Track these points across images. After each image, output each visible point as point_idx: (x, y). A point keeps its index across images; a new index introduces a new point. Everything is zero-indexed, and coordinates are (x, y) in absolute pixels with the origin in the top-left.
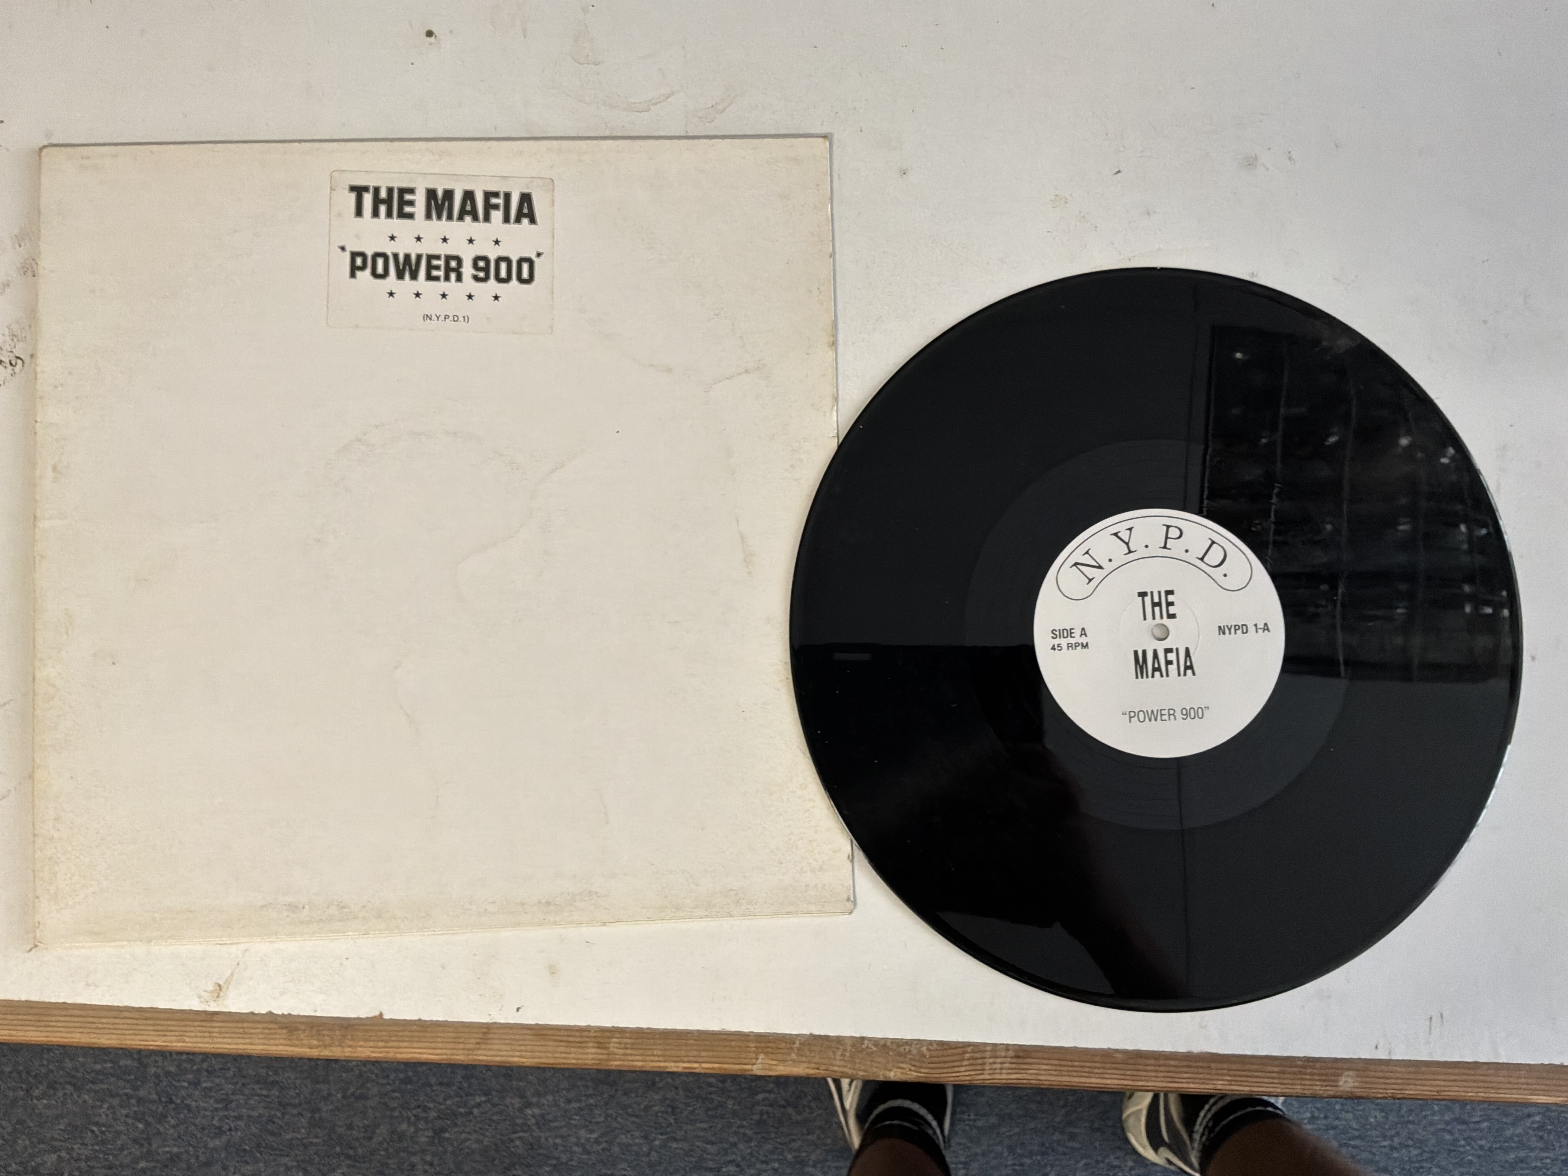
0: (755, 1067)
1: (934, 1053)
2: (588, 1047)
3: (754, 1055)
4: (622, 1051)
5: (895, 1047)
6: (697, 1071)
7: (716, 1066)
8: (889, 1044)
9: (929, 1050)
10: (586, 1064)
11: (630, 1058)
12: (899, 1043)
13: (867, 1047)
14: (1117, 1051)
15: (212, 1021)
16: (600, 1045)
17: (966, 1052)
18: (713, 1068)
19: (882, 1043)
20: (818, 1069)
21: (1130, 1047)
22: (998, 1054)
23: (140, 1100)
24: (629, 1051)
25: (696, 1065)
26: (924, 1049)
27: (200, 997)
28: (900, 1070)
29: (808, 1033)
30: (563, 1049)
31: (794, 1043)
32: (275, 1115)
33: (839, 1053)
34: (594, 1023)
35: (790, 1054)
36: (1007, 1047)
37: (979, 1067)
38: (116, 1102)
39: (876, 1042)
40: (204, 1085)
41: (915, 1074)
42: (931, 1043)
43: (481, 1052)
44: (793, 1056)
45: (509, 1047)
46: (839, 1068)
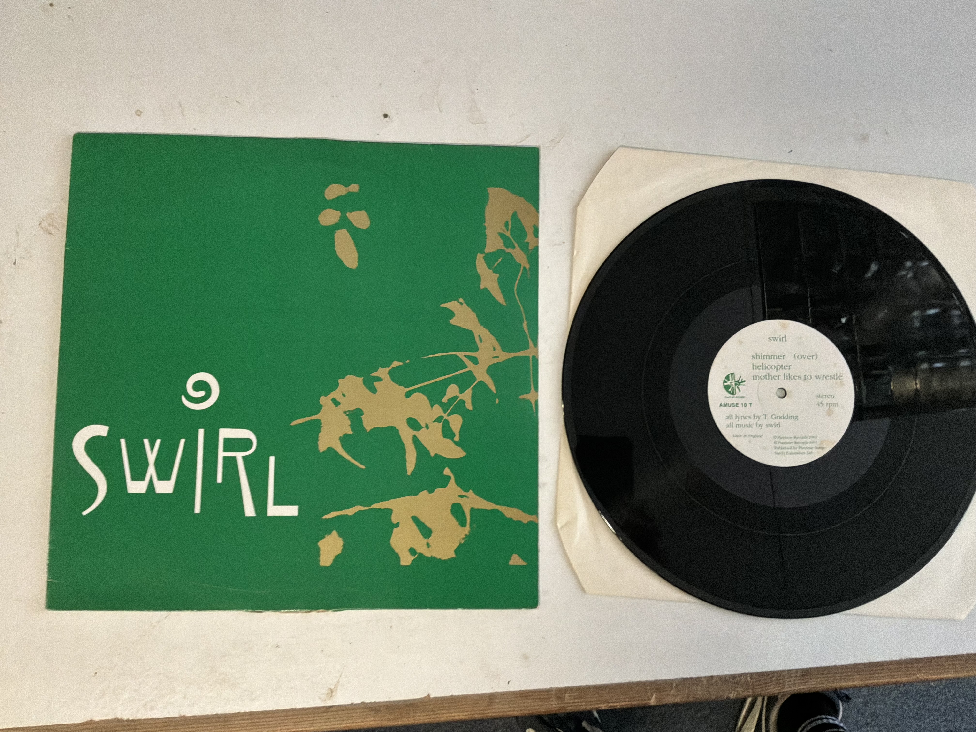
0: (652, 701)
1: (755, 680)
2: (552, 701)
3: (649, 695)
5: (731, 679)
7: (629, 703)
8: (728, 678)
9: (751, 678)
11: (577, 704)
12: (733, 677)
13: (716, 682)
14: (859, 664)
15: (329, 712)
16: (560, 699)
17: (773, 677)
18: (627, 705)
19: (723, 678)
20: (688, 697)
22: (791, 675)
24: (577, 701)
27: (320, 698)
28: (736, 692)
29: (680, 677)
30: (539, 704)
31: (672, 684)
34: (554, 686)
35: (671, 691)
39: (720, 677)
42: (752, 674)
43: (490, 711)
44: (673, 692)
45: (505, 706)
46: (700, 694)
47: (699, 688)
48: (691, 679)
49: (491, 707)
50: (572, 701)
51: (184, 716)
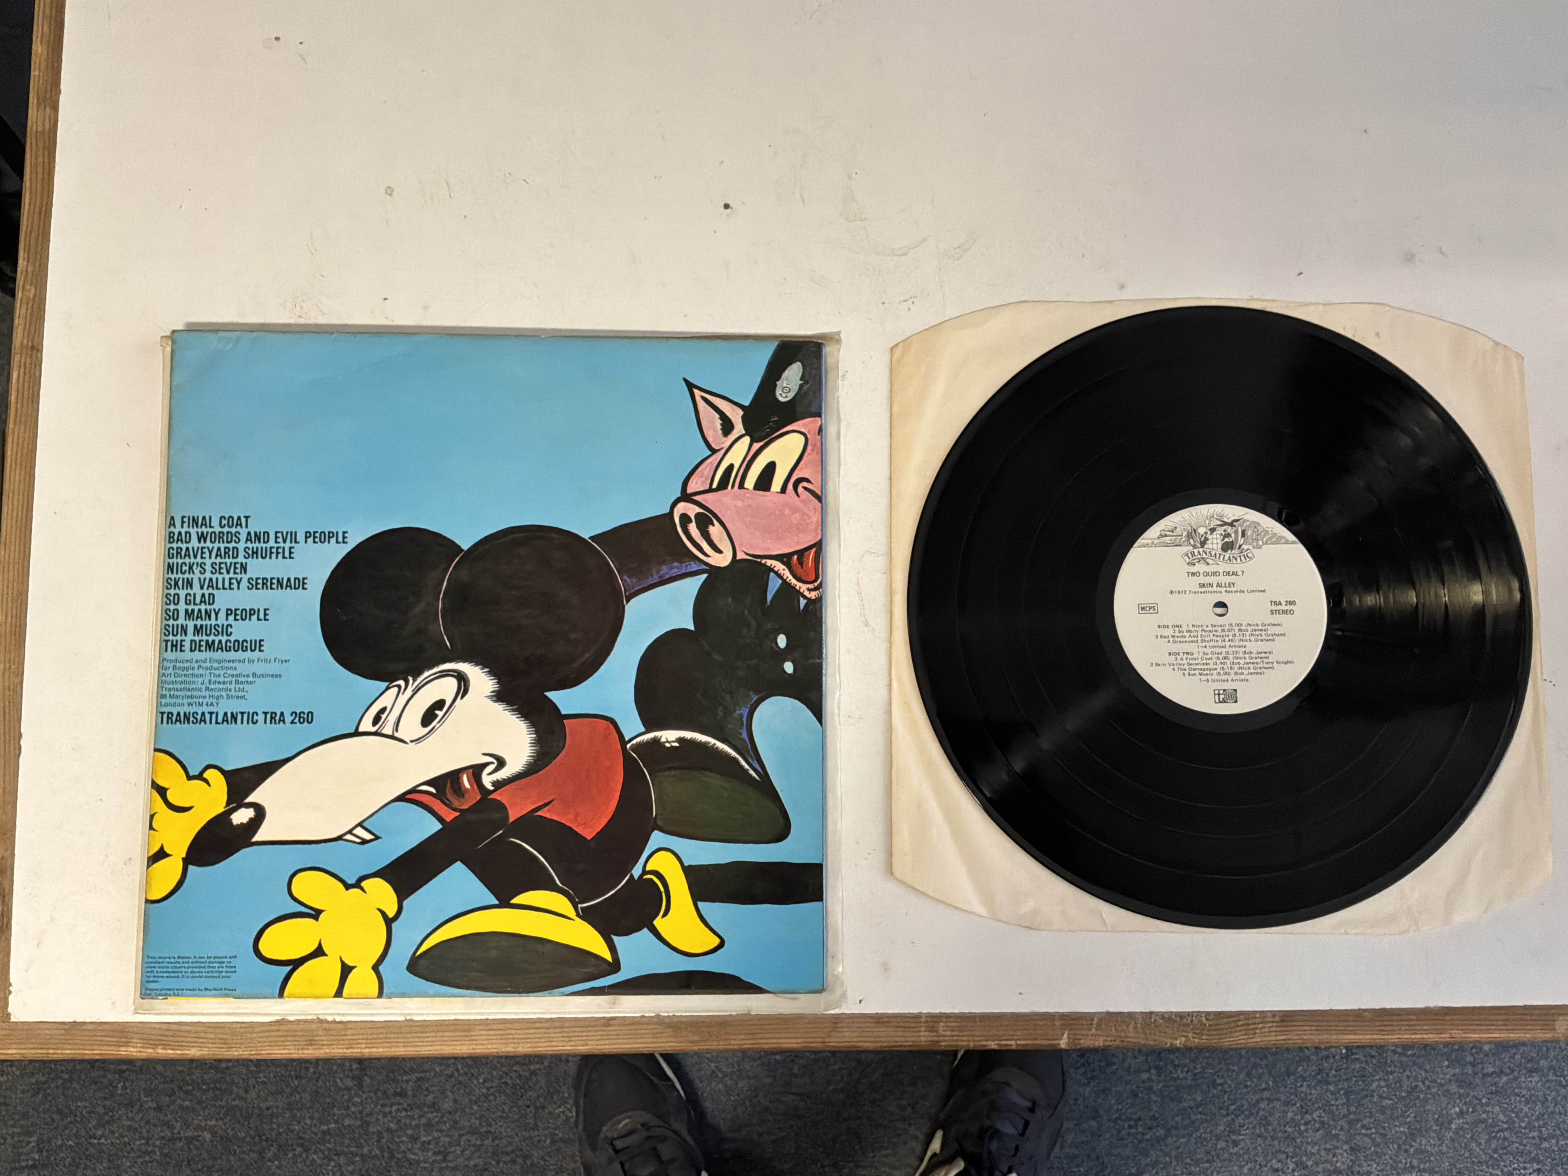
0: (1062, 1042)
1: (1212, 1023)
2: (920, 1031)
3: (1058, 1032)
4: (948, 1033)
5: (1178, 1019)
6: (1014, 1047)
7: (1029, 1042)
8: (1173, 1017)
9: (1207, 1019)
10: (919, 1046)
11: (956, 1038)
12: (1181, 1015)
13: (1155, 1020)
14: (1366, 1010)
16: (932, 1029)
17: (1239, 1020)
18: (1027, 1045)
19: (1167, 1016)
20: (1115, 1040)
21: (1377, 1006)
22: (1266, 1019)
23: (363, 1158)
24: (954, 1033)
25: (1013, 1043)
26: (1204, 1019)
28: (1183, 1039)
29: (1105, 1011)
30: (901, 1034)
31: (1093, 1020)
32: (491, 1164)
33: (1132, 1026)
34: (925, 1011)
35: (1090, 1030)
36: (1274, 1014)
37: (1252, 1032)
38: (342, 1160)
39: (1162, 1015)
40: (424, 1139)
41: (1196, 1040)
42: (1208, 1014)
43: (831, 1040)
44: (1093, 1031)
45: (855, 1034)
46: (1133, 1037)
47: (1131, 1028)
48: (1120, 1014)
49: (834, 1034)
51: (411, 1020)
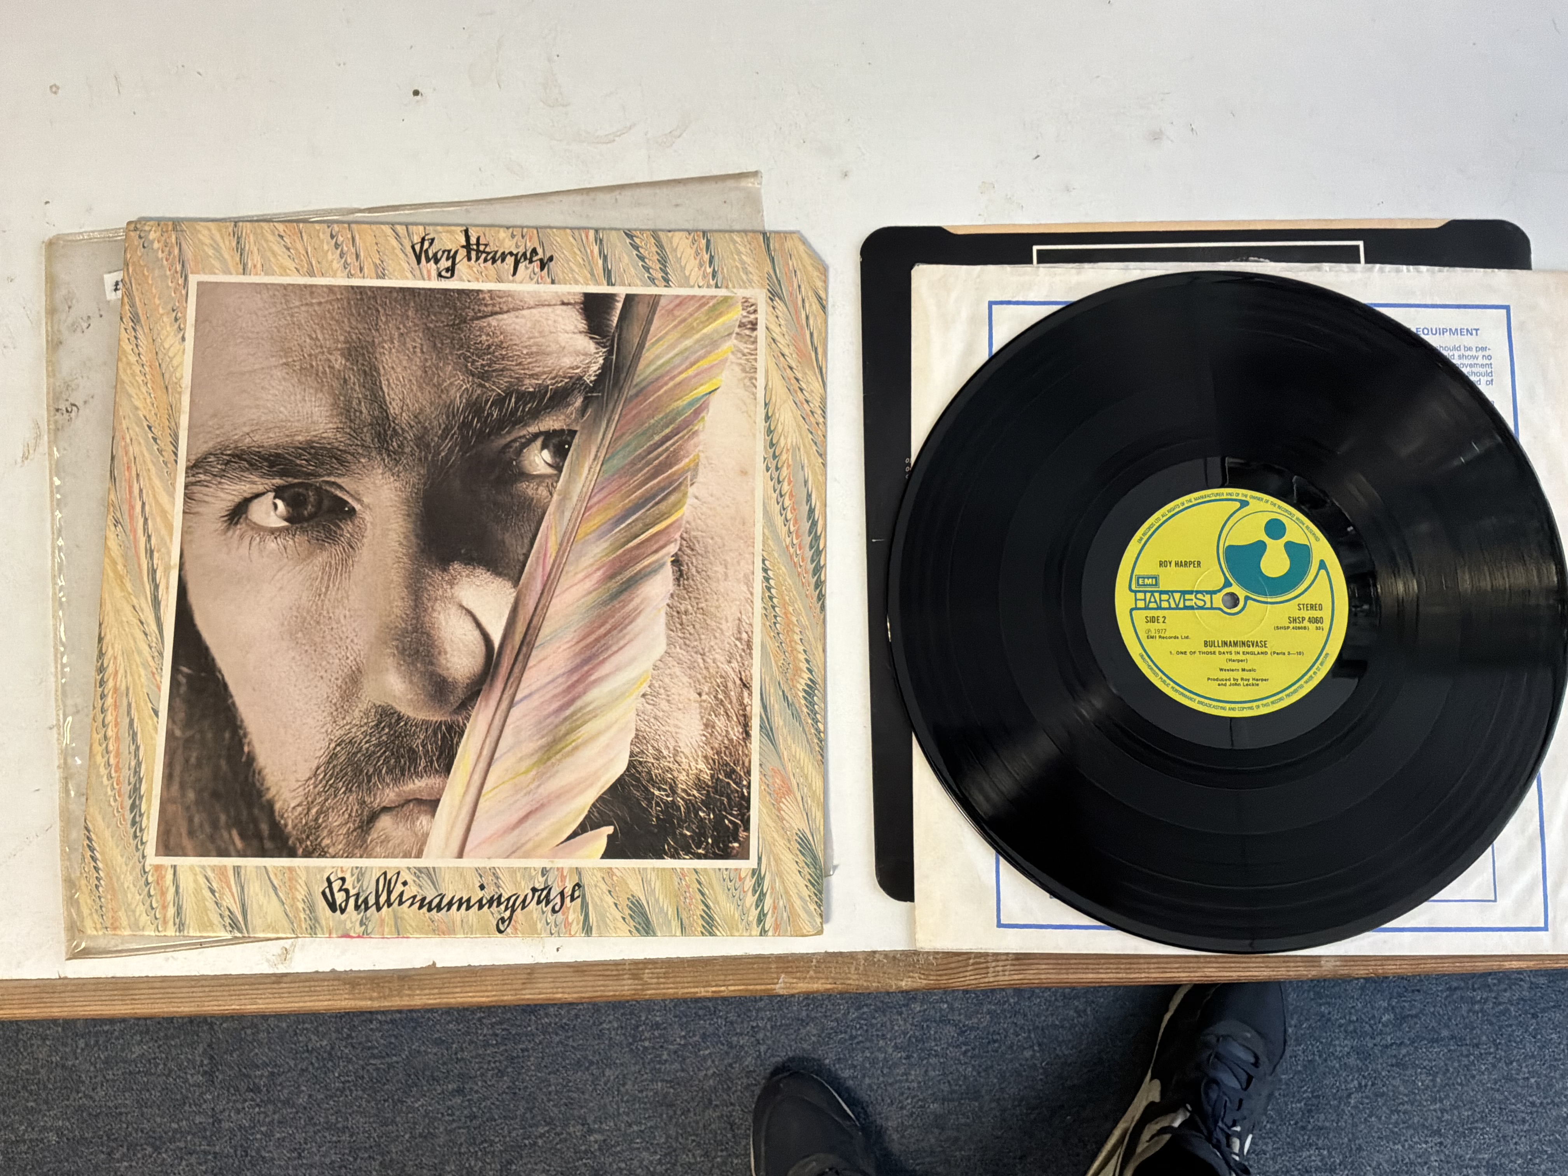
0: (778, 986)
1: (941, 962)
2: (623, 979)
3: (775, 975)
5: (904, 958)
6: (726, 994)
7: (743, 988)
8: (897, 956)
9: (935, 958)
10: (623, 995)
11: (663, 986)
12: (907, 954)
13: (879, 960)
15: (282, 982)
16: (636, 977)
17: (970, 958)
18: (740, 991)
19: (891, 955)
20: (835, 984)
22: (1002, 960)
24: (662, 980)
25: (723, 988)
26: (931, 958)
27: (269, 961)
28: (910, 980)
30: (601, 984)
31: (811, 961)
33: (853, 967)
34: (627, 957)
35: (808, 972)
39: (886, 954)
42: (937, 953)
43: (527, 991)
44: (812, 973)
45: (552, 985)
46: (854, 981)
47: (853, 971)
48: (841, 954)
49: (529, 986)
50: (655, 980)
51: (66, 978)
